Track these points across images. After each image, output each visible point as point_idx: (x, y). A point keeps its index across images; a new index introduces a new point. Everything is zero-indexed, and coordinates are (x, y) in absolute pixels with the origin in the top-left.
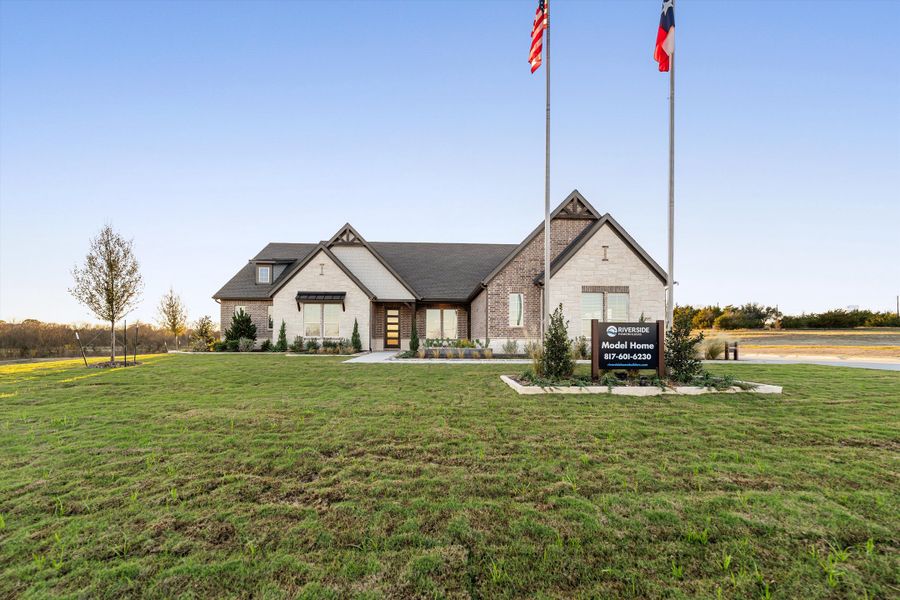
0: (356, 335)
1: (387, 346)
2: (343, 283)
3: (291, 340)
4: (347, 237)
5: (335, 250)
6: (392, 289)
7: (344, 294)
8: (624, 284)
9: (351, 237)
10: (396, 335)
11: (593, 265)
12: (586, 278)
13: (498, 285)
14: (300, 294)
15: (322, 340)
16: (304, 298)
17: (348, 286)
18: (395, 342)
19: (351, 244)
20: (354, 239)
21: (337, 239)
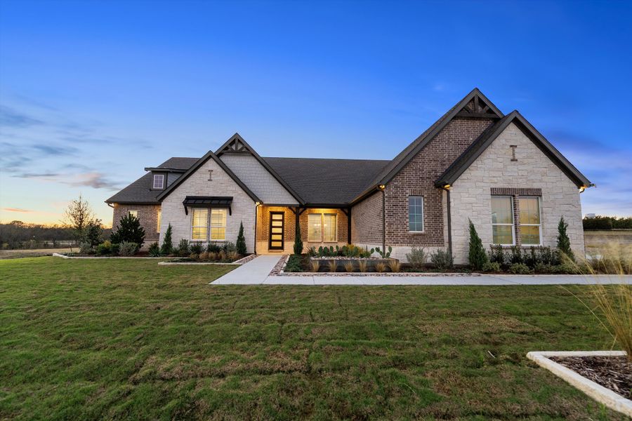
0: (241, 238)
1: (271, 248)
2: (231, 188)
3: (176, 244)
4: (236, 146)
5: (224, 159)
6: (277, 195)
7: (231, 199)
8: (536, 186)
9: (240, 147)
10: (280, 237)
11: (501, 166)
12: (495, 180)
13: (396, 187)
14: (188, 198)
15: (207, 244)
16: (192, 203)
17: (234, 192)
18: (279, 244)
19: (239, 153)
20: (242, 148)
21: (226, 148)
